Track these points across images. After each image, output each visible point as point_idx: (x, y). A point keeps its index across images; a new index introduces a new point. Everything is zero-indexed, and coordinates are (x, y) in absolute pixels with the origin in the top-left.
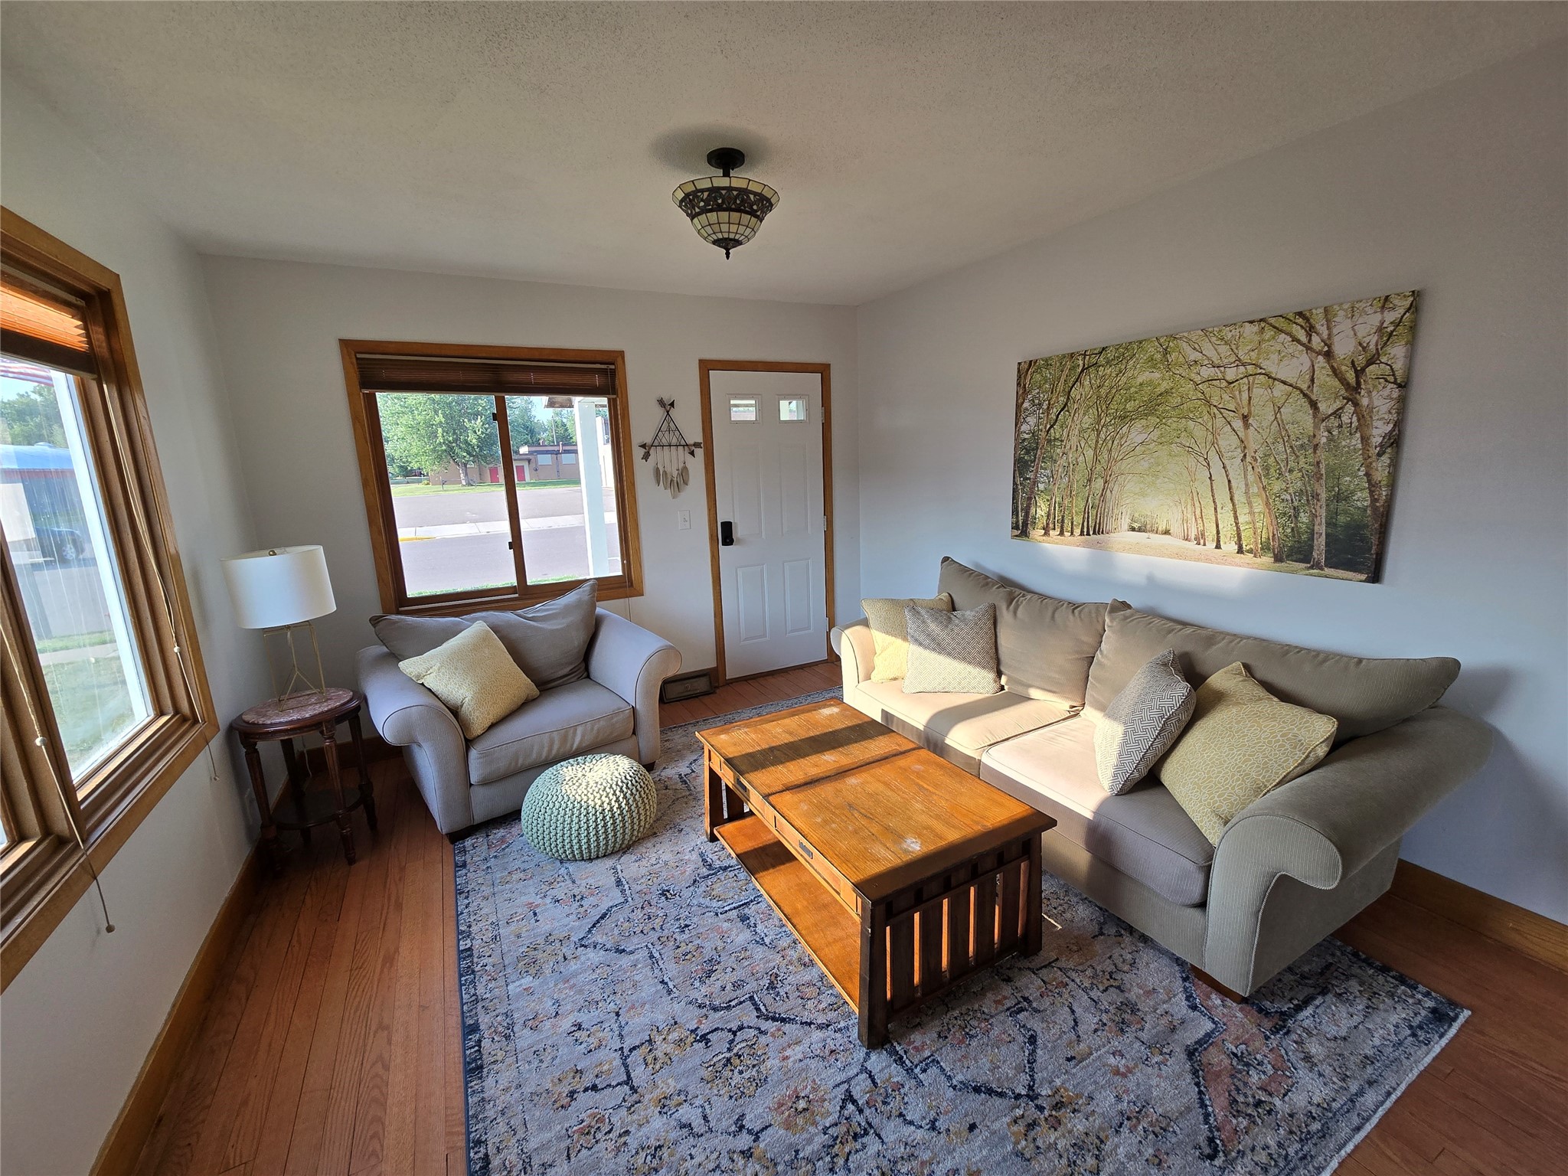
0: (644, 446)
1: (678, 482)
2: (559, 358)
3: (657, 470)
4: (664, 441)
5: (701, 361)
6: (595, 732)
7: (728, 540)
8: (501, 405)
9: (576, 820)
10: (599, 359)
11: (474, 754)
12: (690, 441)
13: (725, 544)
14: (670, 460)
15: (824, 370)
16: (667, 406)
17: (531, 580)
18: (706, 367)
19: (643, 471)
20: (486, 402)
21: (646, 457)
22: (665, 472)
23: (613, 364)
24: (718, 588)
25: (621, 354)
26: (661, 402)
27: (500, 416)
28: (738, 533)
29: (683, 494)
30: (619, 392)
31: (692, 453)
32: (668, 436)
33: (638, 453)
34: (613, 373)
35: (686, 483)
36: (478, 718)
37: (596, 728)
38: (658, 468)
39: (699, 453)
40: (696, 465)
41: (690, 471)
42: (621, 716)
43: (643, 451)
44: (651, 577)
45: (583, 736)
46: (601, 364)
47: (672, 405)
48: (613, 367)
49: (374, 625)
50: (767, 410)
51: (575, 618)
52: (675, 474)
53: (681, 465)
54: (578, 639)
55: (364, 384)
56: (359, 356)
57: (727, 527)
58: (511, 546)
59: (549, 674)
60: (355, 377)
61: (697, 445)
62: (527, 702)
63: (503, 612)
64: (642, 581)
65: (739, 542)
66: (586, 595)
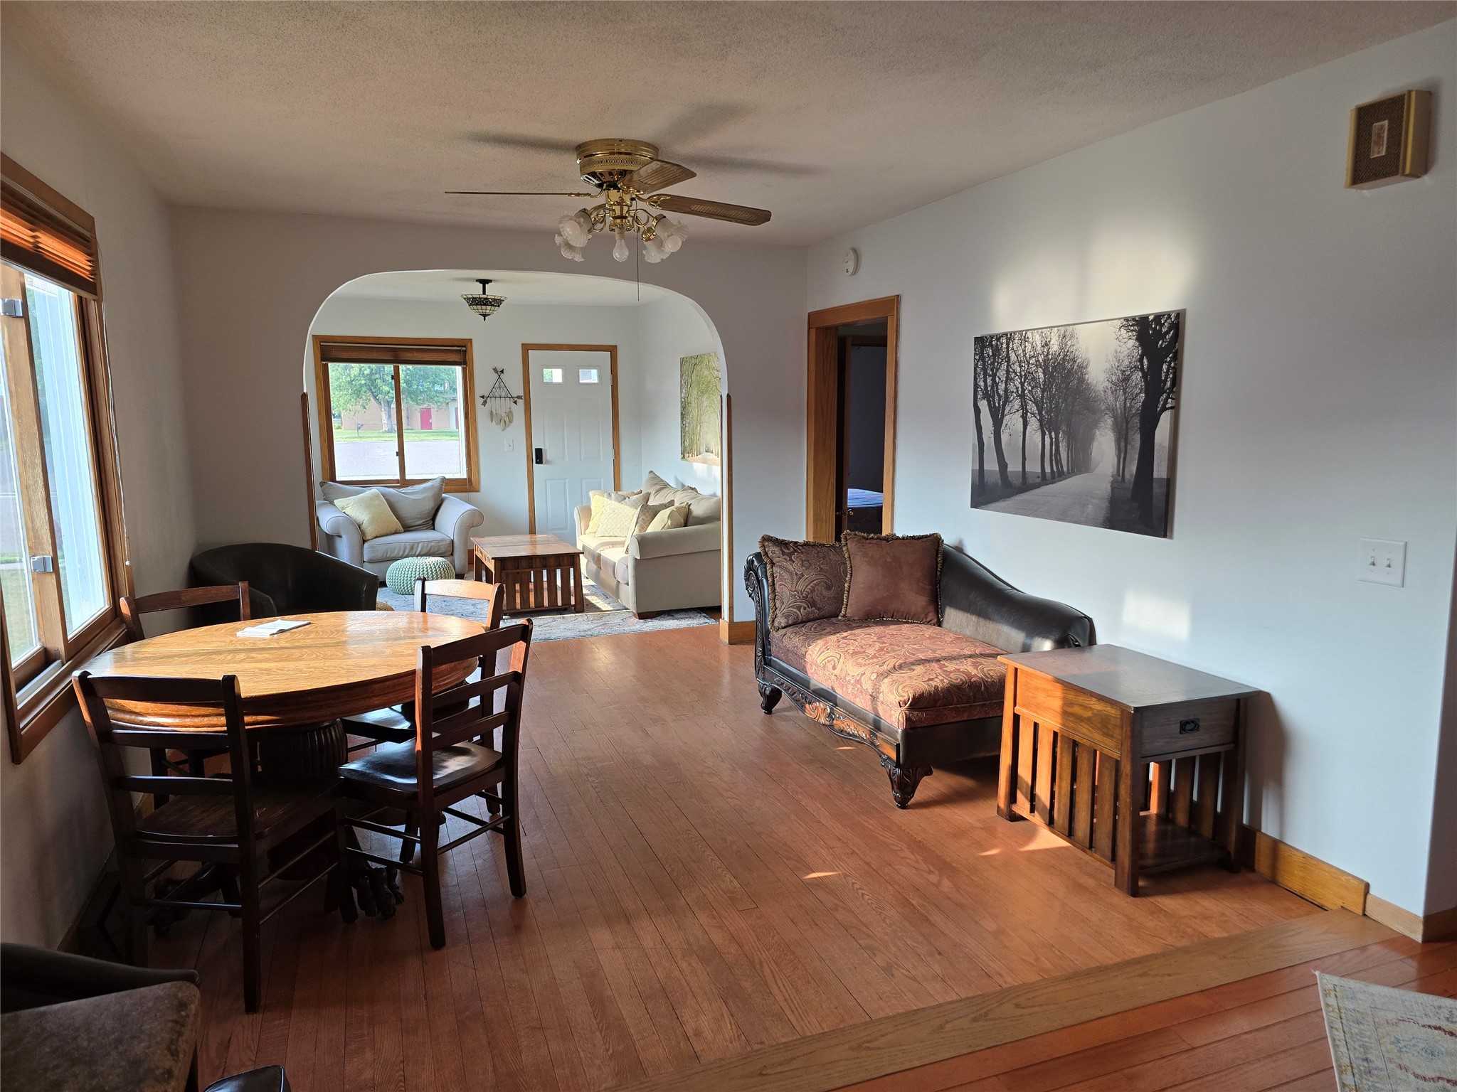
0: (483, 397)
1: (506, 421)
2: (432, 344)
4: (496, 393)
5: (522, 344)
6: (429, 547)
7: (540, 460)
8: (397, 370)
9: (410, 573)
10: (457, 344)
11: (366, 545)
12: (514, 395)
13: (537, 463)
14: (500, 406)
15: (612, 350)
16: (500, 372)
17: (408, 477)
18: (526, 348)
19: (481, 412)
20: (389, 368)
21: (485, 403)
22: (496, 413)
23: (465, 347)
24: (532, 492)
25: (470, 340)
26: (495, 370)
27: (396, 377)
28: (547, 456)
29: (508, 429)
30: (468, 364)
31: (515, 402)
32: (499, 391)
33: (479, 401)
34: (465, 352)
35: (510, 421)
36: (369, 531)
37: (429, 545)
38: (491, 411)
39: (521, 402)
40: (519, 410)
41: (514, 415)
42: (444, 543)
43: (482, 400)
44: (486, 479)
45: (422, 548)
46: (458, 346)
47: (502, 371)
48: (465, 349)
49: (321, 486)
50: (570, 376)
51: (429, 494)
52: (504, 415)
53: (508, 410)
54: (429, 506)
55: (323, 359)
56: (322, 344)
57: (539, 452)
58: (397, 454)
59: (410, 522)
60: (319, 356)
61: (519, 397)
62: (396, 532)
63: (391, 490)
64: (479, 483)
65: (548, 462)
66: (437, 484)
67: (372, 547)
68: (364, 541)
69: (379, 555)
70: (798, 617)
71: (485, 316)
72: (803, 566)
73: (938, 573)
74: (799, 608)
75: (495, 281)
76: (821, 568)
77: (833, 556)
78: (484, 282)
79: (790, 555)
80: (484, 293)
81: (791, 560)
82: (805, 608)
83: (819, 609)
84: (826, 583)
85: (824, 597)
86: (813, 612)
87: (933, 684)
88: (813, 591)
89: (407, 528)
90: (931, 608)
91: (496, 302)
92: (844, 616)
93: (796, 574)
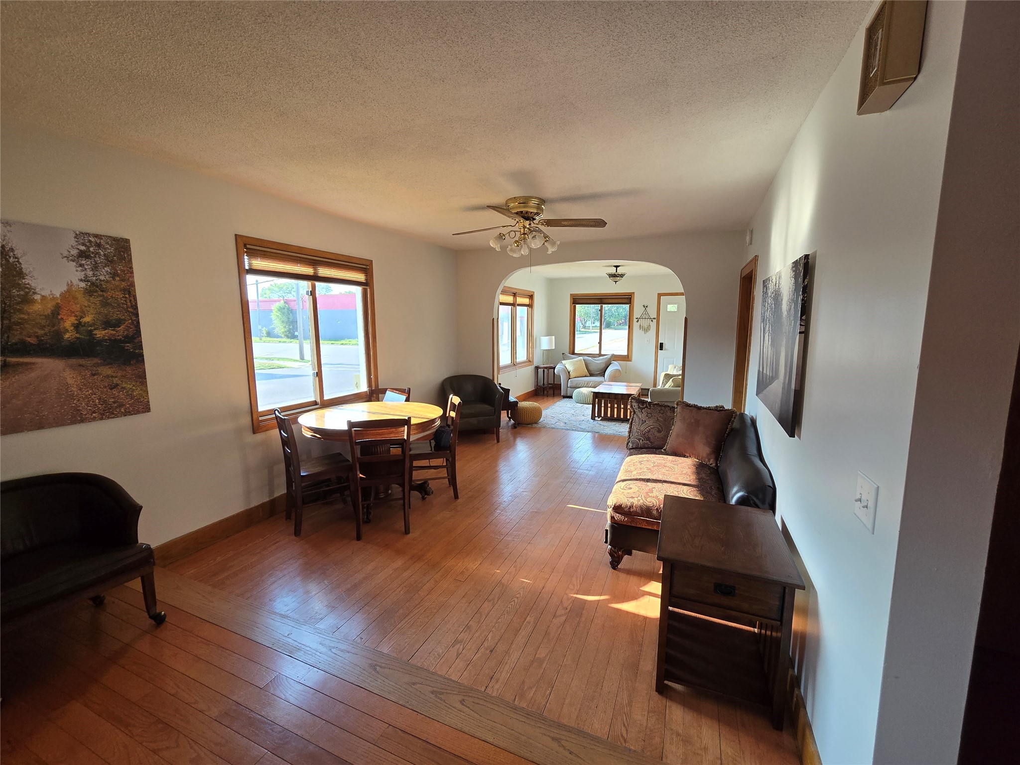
0: (637, 318)
1: (646, 330)
3: (640, 325)
4: (643, 317)
5: (658, 293)
7: (661, 348)
8: (601, 308)
9: (581, 394)
10: (627, 295)
12: (652, 317)
13: (660, 350)
14: (645, 323)
16: (645, 307)
17: (602, 353)
18: (660, 295)
19: (636, 325)
20: (598, 307)
21: (638, 321)
22: (642, 326)
23: (631, 296)
24: (656, 361)
26: (644, 306)
27: (601, 310)
28: (665, 346)
29: (648, 333)
30: (632, 304)
31: (652, 321)
32: (645, 316)
33: (635, 320)
34: (631, 298)
35: (649, 330)
36: (573, 374)
37: (595, 383)
39: (655, 321)
40: (653, 324)
41: (651, 326)
43: (637, 320)
44: (635, 356)
47: (647, 307)
49: (563, 355)
50: (680, 308)
51: (607, 361)
52: (646, 327)
53: (648, 324)
54: (603, 366)
56: (574, 297)
57: (662, 344)
58: (599, 343)
59: (592, 372)
60: (572, 302)
61: (654, 318)
62: (585, 376)
63: (590, 358)
64: (631, 357)
65: (665, 350)
66: (609, 356)
67: (571, 381)
68: (569, 379)
69: (574, 385)
70: (638, 444)
71: (616, 282)
72: (647, 416)
73: (726, 435)
74: (639, 440)
75: (622, 266)
76: (658, 419)
77: (669, 414)
78: (617, 267)
79: (642, 409)
80: (616, 272)
81: (642, 411)
82: (643, 441)
83: (651, 442)
84: (658, 428)
85: (655, 437)
86: (647, 443)
87: (631, 500)
88: (649, 432)
89: (591, 375)
90: (713, 456)
91: (622, 276)
92: (665, 450)
93: (642, 420)
